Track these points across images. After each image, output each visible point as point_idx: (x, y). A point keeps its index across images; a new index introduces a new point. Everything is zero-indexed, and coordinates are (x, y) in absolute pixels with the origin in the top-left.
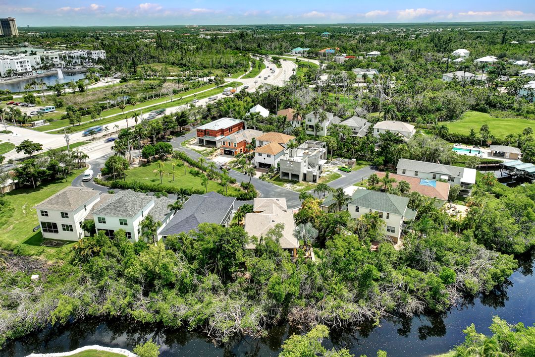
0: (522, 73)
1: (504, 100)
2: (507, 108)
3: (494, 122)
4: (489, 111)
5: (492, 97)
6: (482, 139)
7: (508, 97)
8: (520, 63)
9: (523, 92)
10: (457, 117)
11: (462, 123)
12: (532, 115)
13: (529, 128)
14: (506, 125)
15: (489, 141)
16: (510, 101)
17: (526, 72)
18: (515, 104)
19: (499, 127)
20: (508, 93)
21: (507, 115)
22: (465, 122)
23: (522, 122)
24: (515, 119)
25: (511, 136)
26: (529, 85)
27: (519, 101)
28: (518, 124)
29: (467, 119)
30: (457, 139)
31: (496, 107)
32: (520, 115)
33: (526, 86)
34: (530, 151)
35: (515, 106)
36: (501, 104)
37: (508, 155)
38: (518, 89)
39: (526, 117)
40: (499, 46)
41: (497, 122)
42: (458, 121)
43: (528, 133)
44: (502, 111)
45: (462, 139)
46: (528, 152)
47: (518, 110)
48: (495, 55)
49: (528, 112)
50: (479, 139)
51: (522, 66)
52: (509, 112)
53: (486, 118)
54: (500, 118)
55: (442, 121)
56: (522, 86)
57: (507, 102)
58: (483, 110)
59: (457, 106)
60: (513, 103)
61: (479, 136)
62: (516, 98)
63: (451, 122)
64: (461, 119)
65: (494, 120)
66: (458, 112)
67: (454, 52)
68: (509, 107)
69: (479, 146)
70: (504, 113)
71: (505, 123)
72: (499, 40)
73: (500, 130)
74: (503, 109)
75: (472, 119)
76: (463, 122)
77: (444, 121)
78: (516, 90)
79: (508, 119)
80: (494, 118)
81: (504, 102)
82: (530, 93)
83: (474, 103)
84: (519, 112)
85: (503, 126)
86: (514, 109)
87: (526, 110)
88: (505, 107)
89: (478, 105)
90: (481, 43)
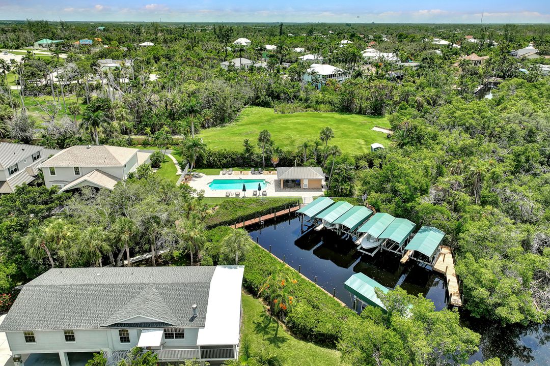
0: (301, 59)
1: (288, 89)
2: (293, 99)
3: (280, 121)
4: (273, 104)
5: (273, 85)
6: (264, 155)
7: (292, 83)
8: (298, 50)
9: (307, 78)
10: (230, 119)
11: (238, 128)
12: (322, 105)
13: (327, 129)
14: (294, 124)
15: (275, 160)
16: (296, 89)
17: (306, 57)
18: (301, 92)
19: (286, 129)
20: (292, 80)
21: (295, 108)
22: (242, 125)
23: (314, 117)
24: (305, 113)
25: (306, 146)
26: (312, 69)
27: (306, 88)
28: (309, 120)
29: (245, 120)
30: (225, 161)
31: (280, 99)
32: (309, 107)
33: (309, 70)
34: (338, 174)
35: (302, 96)
36: (285, 93)
37: (305, 183)
38: (301, 74)
39: (316, 110)
40: (278, 38)
41: (283, 121)
42: (232, 124)
43: (328, 137)
44: (288, 103)
45: (233, 159)
46: (337, 176)
47: (306, 100)
48: (275, 44)
49: (317, 102)
50: (259, 157)
51: (300, 52)
52: (296, 104)
53: (269, 115)
54: (287, 114)
55: (209, 127)
56: (304, 71)
57: (291, 90)
58: (266, 105)
59: (228, 102)
60: (299, 91)
61: (258, 151)
62: (301, 84)
63: (222, 127)
64: (237, 120)
65: (280, 117)
66: (230, 110)
67: (235, 42)
68: (295, 97)
69: (260, 169)
70: (291, 105)
71: (294, 120)
72: (278, 34)
73: (289, 132)
74: (289, 100)
75: (252, 118)
76: (239, 125)
77: (212, 126)
78: (299, 76)
79: (296, 114)
80: (280, 114)
81: (288, 91)
82: (314, 78)
83: (252, 95)
84: (307, 104)
85: (291, 126)
86: (301, 100)
87: (314, 99)
88: (290, 98)
89: (257, 97)
90: (262, 35)
